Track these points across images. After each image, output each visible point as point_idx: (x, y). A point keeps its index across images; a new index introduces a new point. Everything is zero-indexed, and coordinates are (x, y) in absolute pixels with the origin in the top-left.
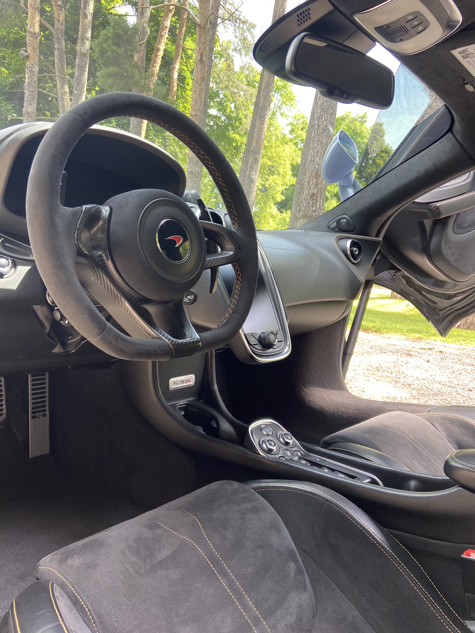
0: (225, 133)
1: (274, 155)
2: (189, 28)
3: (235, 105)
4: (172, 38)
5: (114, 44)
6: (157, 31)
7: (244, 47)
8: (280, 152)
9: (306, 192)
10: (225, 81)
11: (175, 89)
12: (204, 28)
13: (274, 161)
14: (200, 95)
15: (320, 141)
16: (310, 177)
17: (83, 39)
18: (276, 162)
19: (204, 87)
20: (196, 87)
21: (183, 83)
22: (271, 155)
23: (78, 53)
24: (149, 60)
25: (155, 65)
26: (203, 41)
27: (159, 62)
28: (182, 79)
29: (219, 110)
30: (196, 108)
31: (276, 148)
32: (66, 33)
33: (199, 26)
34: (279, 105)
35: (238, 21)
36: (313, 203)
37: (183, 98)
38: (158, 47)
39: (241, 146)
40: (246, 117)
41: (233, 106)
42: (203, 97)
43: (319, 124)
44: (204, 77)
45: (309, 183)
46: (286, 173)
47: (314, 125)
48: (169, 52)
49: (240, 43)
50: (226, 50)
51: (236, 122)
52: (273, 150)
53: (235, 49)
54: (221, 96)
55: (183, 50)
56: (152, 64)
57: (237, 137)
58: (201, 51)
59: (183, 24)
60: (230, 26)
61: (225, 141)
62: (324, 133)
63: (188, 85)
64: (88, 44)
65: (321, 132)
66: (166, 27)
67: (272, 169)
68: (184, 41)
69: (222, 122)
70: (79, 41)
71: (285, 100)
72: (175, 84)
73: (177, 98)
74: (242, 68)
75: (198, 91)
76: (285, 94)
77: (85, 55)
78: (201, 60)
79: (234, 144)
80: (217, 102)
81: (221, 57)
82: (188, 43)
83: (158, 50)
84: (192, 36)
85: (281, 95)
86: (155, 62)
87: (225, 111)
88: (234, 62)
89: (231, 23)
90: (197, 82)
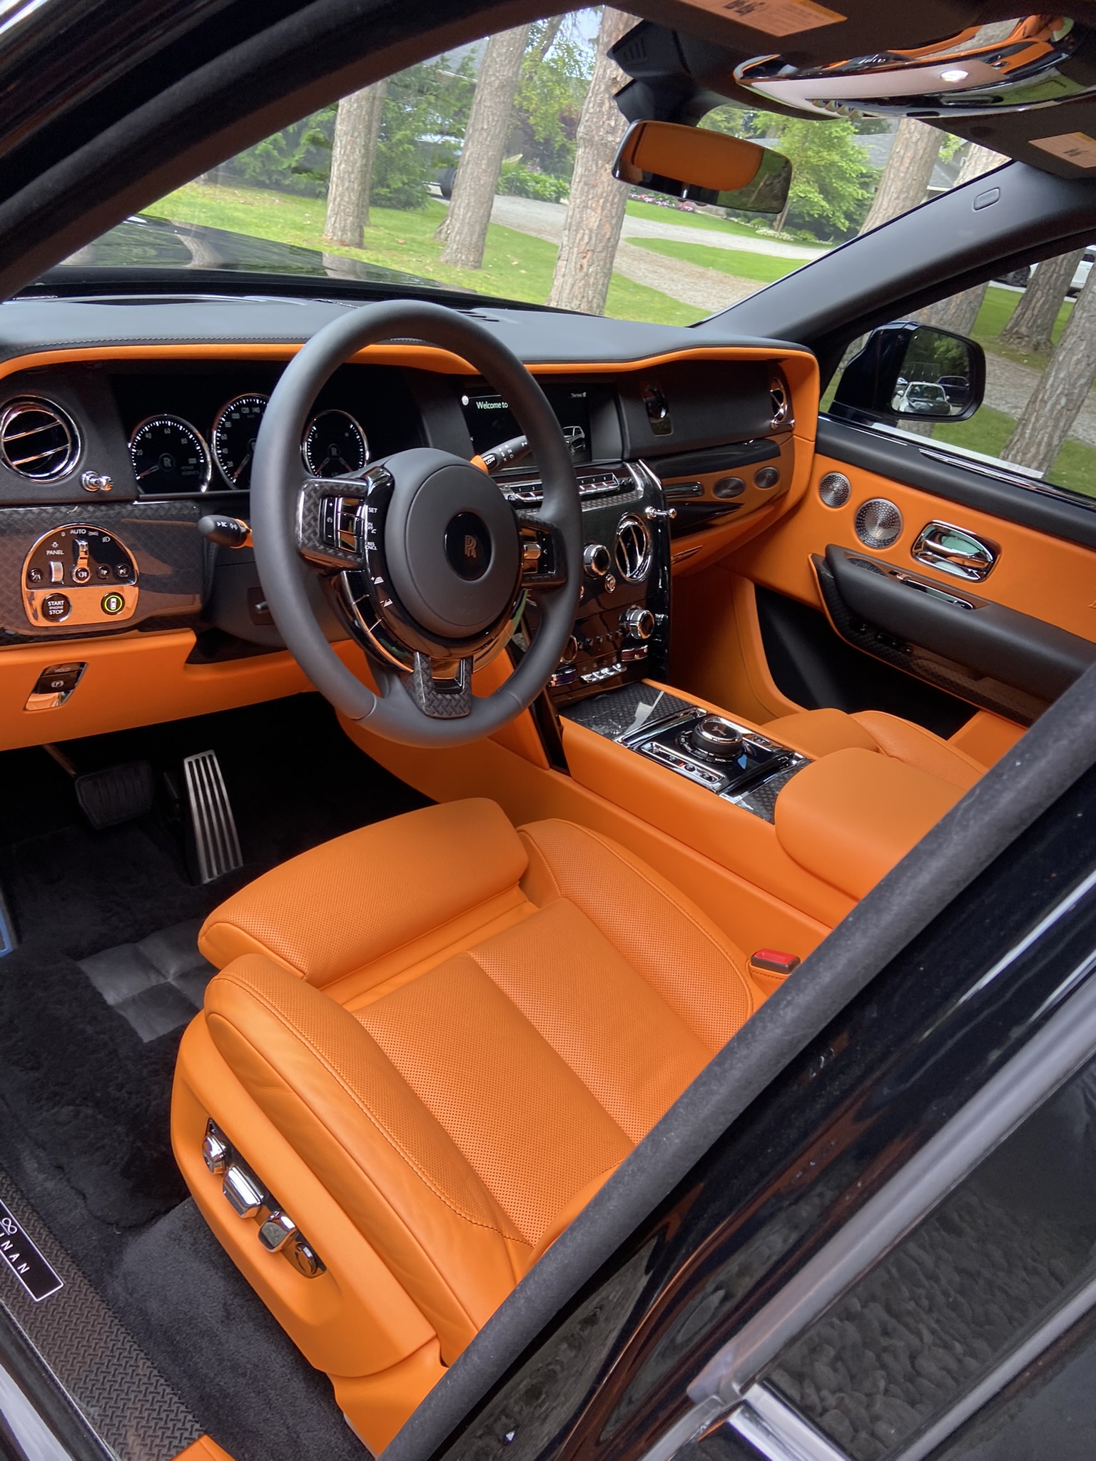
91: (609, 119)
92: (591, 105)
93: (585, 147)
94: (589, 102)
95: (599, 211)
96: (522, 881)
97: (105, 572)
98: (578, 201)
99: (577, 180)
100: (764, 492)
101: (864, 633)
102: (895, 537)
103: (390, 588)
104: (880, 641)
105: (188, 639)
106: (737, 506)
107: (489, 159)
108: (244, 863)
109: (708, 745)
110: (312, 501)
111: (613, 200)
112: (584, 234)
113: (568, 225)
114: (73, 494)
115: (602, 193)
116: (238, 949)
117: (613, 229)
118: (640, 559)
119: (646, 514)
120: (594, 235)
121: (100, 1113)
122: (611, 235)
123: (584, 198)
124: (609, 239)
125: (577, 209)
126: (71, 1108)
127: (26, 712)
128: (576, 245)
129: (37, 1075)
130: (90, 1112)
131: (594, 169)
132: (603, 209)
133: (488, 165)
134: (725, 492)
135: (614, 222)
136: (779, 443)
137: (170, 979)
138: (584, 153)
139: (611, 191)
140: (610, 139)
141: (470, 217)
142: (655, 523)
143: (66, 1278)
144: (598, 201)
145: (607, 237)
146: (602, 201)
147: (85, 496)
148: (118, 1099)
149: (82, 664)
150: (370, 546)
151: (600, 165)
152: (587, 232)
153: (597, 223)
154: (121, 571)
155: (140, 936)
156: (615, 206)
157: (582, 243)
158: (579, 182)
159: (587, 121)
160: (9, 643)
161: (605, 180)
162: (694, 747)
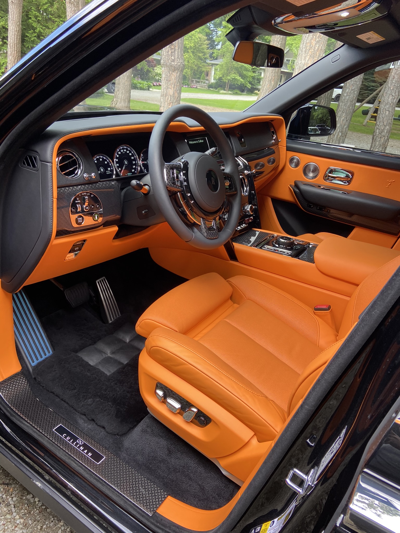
91: (171, 57)
92: (165, 53)
93: (165, 67)
94: (164, 52)
95: (173, 89)
96: (231, 298)
97: (93, 207)
98: (165, 86)
99: (163, 79)
100: (271, 166)
101: (313, 208)
102: (317, 175)
103: (192, 197)
104: (318, 209)
105: (116, 229)
106: (262, 173)
107: (127, 76)
108: (121, 314)
109: (283, 244)
110: (168, 170)
111: (177, 85)
112: (168, 97)
113: (162, 95)
114: (82, 182)
115: (173, 83)
116: (152, 328)
117: (178, 94)
118: (245, 188)
119: (245, 173)
120: (172, 97)
121: (101, 400)
122: (178, 96)
123: (167, 85)
124: (177, 98)
125: (165, 89)
126: (91, 399)
127: (65, 261)
128: (166, 101)
129: (75, 391)
130: (98, 399)
131: (169, 75)
132: (174, 88)
133: (127, 78)
134: (259, 168)
135: (178, 92)
136: (274, 149)
137: (109, 355)
138: (164, 69)
139: (176, 81)
140: (173, 63)
141: (124, 97)
142: (248, 176)
143: (106, 454)
144: (172, 85)
145: (177, 97)
146: (173, 85)
147: (85, 182)
148: (106, 394)
149: (84, 241)
150: (185, 183)
151: (171, 73)
152: (169, 96)
153: (172, 93)
154: (98, 206)
155: (94, 343)
156: (178, 86)
157: (168, 100)
158: (164, 80)
159: (164, 58)
160: (66, 234)
161: (173, 78)
162: (279, 244)
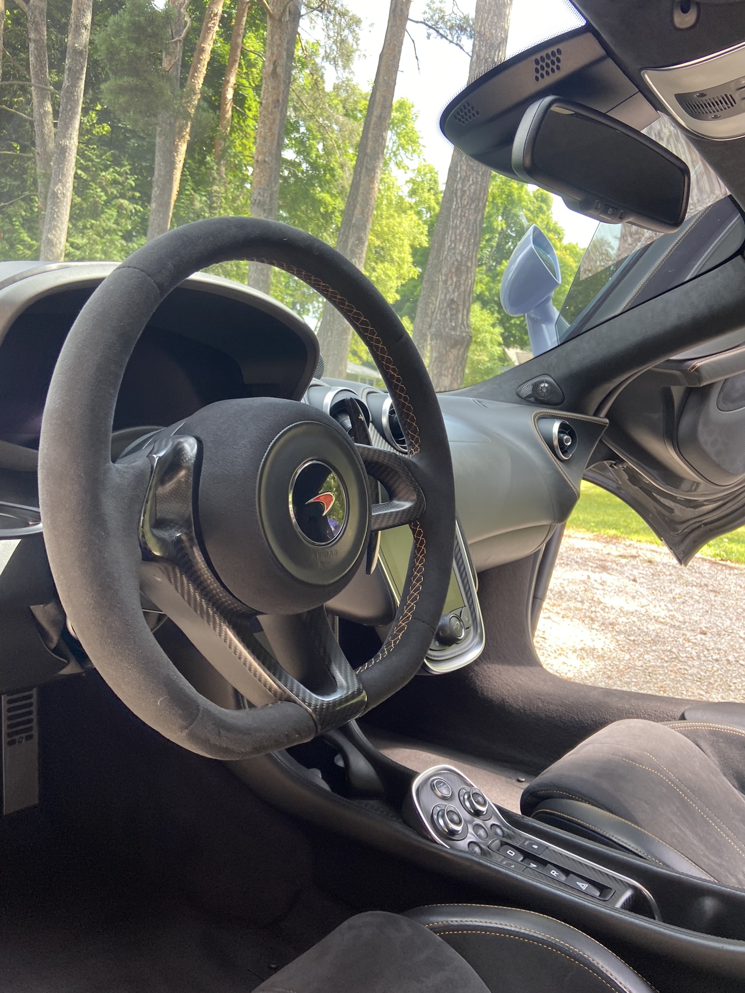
0: (308, 190)
1: (386, 229)
2: (252, 17)
3: (324, 145)
4: (224, 32)
5: (130, 39)
6: (200, 20)
7: (342, 55)
8: (394, 225)
9: (441, 296)
10: (310, 106)
11: (229, 115)
12: (280, 20)
13: (384, 241)
14: (270, 129)
15: (464, 216)
16: (448, 274)
17: (78, 27)
18: (388, 240)
19: (278, 116)
20: (264, 116)
21: (242, 106)
22: (379, 229)
23: (69, 50)
24: (187, 67)
25: (196, 74)
26: (278, 42)
27: (203, 70)
28: (240, 100)
29: (298, 153)
30: (265, 150)
31: (388, 218)
32: (49, 15)
33: (271, 16)
34: (394, 149)
35: (333, 12)
36: (451, 315)
37: (242, 131)
38: (203, 45)
39: (333, 213)
40: (342, 166)
41: (320, 147)
42: (276, 132)
43: (464, 189)
44: (278, 101)
45: (445, 282)
46: (402, 259)
47: (457, 190)
48: (219, 55)
49: (334, 47)
50: (310, 56)
51: (325, 174)
52: (384, 222)
53: (327, 57)
54: (303, 130)
55: (242, 52)
56: (191, 73)
57: (327, 197)
58: (274, 58)
59: (244, 10)
60: (320, 18)
61: (306, 204)
62: (471, 205)
63: (250, 110)
64: (85, 36)
65: (468, 202)
66: (216, 15)
67: (382, 253)
68: (244, 37)
69: (303, 172)
70: (71, 29)
71: (403, 141)
72: (229, 107)
73: (232, 131)
74: (337, 88)
75: (267, 122)
76: (404, 132)
77: (81, 53)
78: (274, 73)
79: (322, 210)
80: (295, 139)
81: (303, 67)
82: (249, 41)
83: (203, 50)
84: (257, 31)
85: (398, 134)
86: (196, 70)
87: (308, 154)
88: (325, 77)
89: (320, 14)
90: (265, 108)
